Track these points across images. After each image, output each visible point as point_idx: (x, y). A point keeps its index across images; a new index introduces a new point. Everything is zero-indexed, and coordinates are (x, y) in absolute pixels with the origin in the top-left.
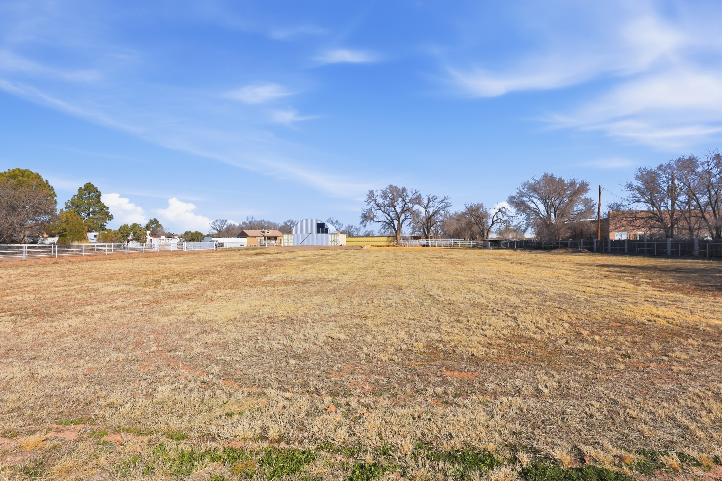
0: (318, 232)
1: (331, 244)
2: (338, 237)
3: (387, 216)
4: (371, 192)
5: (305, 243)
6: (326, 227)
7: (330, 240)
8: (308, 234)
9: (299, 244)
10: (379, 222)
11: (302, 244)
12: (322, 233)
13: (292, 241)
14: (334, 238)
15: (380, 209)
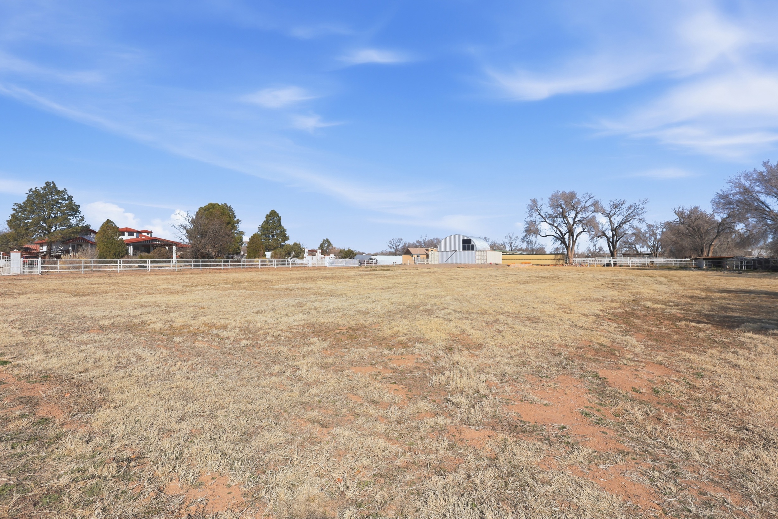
0: (464, 249)
1: (478, 262)
2: (485, 254)
3: (555, 229)
4: (534, 202)
5: (451, 261)
6: (472, 243)
7: (477, 257)
8: (453, 251)
9: (444, 262)
10: (546, 236)
11: (448, 262)
12: (468, 249)
13: (437, 258)
14: (481, 255)
15: (545, 221)
